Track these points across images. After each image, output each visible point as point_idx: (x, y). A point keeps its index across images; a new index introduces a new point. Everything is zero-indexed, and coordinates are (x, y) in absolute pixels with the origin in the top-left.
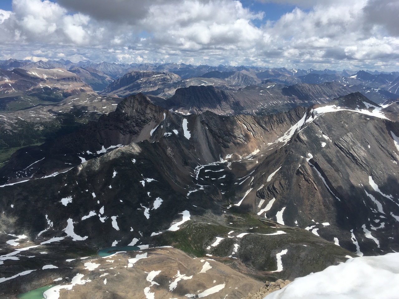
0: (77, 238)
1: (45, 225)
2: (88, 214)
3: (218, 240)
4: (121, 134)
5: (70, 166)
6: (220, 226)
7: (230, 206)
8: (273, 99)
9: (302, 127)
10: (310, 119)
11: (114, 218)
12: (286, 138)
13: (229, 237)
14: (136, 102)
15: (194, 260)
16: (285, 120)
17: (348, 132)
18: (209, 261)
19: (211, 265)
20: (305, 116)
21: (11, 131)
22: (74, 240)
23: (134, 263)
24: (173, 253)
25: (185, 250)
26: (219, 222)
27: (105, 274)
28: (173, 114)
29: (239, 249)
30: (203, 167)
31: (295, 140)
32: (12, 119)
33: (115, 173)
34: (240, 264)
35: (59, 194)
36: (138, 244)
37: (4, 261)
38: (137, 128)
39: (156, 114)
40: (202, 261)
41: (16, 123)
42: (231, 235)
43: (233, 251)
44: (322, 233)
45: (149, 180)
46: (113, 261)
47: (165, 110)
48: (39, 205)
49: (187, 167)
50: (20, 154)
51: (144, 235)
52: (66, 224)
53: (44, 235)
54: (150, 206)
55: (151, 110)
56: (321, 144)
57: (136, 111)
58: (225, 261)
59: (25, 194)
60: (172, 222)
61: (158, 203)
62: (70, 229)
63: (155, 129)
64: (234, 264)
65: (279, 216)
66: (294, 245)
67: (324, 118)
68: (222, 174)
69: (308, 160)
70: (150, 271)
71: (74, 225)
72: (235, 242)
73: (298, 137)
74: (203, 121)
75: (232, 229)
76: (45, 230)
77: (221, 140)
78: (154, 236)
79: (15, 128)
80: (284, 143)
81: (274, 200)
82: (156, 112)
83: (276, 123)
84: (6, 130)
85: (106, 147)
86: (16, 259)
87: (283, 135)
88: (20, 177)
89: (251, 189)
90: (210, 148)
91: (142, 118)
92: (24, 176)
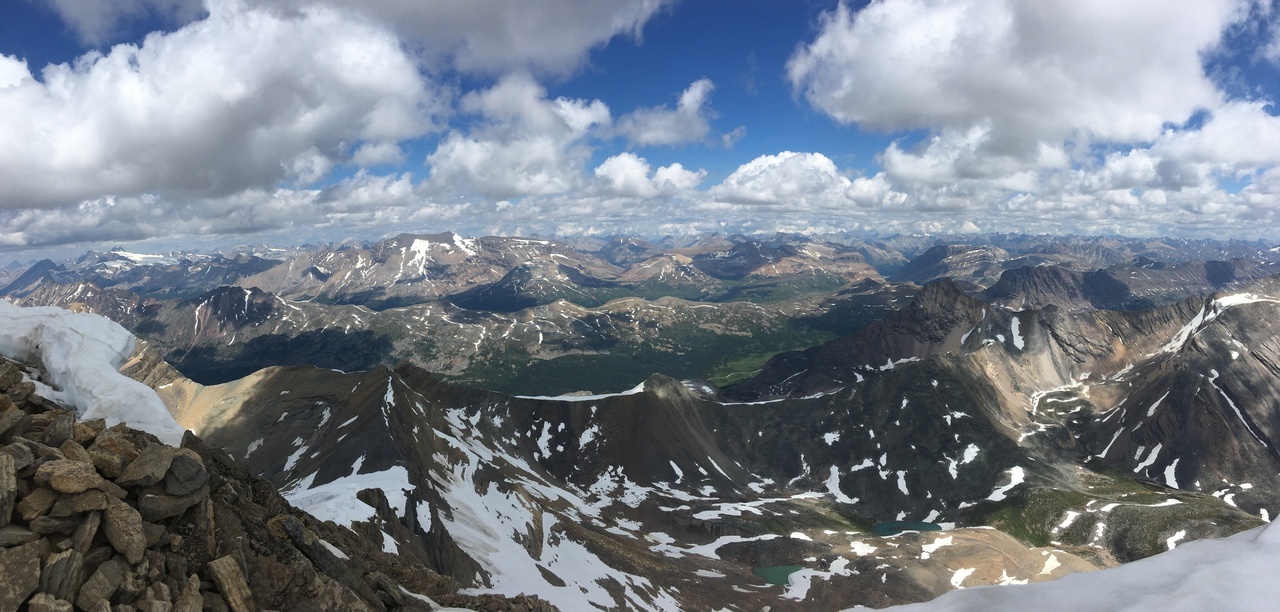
0: (842, 498)
1: (798, 470)
2: (861, 463)
3: (1071, 517)
4: (917, 342)
5: (840, 385)
6: (1074, 492)
7: (1089, 458)
8: (1151, 284)
9: (1199, 328)
10: (1212, 315)
11: (901, 474)
12: (1176, 345)
13: (1088, 510)
14: (941, 291)
15: (1031, 552)
16: (1172, 317)
17: (1273, 335)
18: (1055, 554)
19: (1059, 560)
20: (1203, 310)
21: (769, 329)
22: (837, 501)
23: (931, 552)
24: (993, 538)
25: (1016, 535)
26: (1071, 486)
27: (885, 565)
28: (998, 310)
29: (1106, 532)
30: (1044, 394)
31: (1190, 349)
32: (772, 313)
33: (905, 402)
34: (1107, 557)
35: (822, 426)
36: (938, 520)
37: (743, 512)
38: (941, 333)
39: (970, 311)
40: (1045, 553)
41: (776, 319)
42: (1092, 507)
43: (1095, 535)
44: (1241, 501)
45: (958, 415)
46: (897, 545)
47: (985, 304)
48: (794, 438)
49: (1020, 395)
50: (776, 363)
51: (948, 507)
52: (829, 474)
53: (797, 484)
54: (958, 458)
55: (963, 303)
56: (1230, 355)
57: (941, 305)
58: (1083, 553)
59: (777, 419)
60: (994, 485)
61: (971, 453)
62: (833, 483)
63: (968, 334)
64: (1097, 558)
65: (1170, 473)
66: (1196, 523)
67: (1233, 312)
68: (1074, 405)
69: (1211, 380)
70: (956, 569)
71: (840, 476)
72: (1099, 519)
73: (1194, 343)
74: (1043, 321)
75: (1093, 497)
76: (799, 478)
77: (1071, 350)
78: (964, 509)
79: (774, 325)
80: (1172, 353)
81: (1160, 446)
82: (971, 306)
83: (1158, 323)
84: (763, 328)
85: (893, 361)
86: (758, 512)
87: (1170, 341)
88: (774, 393)
89: (1122, 429)
90: (1055, 363)
91: (950, 317)
92: (779, 393)
